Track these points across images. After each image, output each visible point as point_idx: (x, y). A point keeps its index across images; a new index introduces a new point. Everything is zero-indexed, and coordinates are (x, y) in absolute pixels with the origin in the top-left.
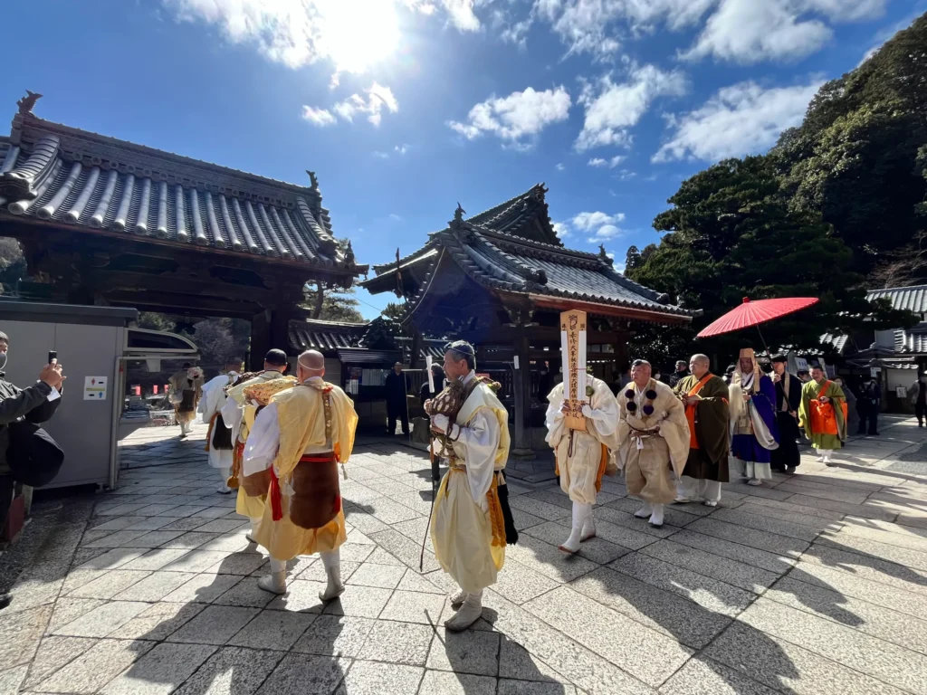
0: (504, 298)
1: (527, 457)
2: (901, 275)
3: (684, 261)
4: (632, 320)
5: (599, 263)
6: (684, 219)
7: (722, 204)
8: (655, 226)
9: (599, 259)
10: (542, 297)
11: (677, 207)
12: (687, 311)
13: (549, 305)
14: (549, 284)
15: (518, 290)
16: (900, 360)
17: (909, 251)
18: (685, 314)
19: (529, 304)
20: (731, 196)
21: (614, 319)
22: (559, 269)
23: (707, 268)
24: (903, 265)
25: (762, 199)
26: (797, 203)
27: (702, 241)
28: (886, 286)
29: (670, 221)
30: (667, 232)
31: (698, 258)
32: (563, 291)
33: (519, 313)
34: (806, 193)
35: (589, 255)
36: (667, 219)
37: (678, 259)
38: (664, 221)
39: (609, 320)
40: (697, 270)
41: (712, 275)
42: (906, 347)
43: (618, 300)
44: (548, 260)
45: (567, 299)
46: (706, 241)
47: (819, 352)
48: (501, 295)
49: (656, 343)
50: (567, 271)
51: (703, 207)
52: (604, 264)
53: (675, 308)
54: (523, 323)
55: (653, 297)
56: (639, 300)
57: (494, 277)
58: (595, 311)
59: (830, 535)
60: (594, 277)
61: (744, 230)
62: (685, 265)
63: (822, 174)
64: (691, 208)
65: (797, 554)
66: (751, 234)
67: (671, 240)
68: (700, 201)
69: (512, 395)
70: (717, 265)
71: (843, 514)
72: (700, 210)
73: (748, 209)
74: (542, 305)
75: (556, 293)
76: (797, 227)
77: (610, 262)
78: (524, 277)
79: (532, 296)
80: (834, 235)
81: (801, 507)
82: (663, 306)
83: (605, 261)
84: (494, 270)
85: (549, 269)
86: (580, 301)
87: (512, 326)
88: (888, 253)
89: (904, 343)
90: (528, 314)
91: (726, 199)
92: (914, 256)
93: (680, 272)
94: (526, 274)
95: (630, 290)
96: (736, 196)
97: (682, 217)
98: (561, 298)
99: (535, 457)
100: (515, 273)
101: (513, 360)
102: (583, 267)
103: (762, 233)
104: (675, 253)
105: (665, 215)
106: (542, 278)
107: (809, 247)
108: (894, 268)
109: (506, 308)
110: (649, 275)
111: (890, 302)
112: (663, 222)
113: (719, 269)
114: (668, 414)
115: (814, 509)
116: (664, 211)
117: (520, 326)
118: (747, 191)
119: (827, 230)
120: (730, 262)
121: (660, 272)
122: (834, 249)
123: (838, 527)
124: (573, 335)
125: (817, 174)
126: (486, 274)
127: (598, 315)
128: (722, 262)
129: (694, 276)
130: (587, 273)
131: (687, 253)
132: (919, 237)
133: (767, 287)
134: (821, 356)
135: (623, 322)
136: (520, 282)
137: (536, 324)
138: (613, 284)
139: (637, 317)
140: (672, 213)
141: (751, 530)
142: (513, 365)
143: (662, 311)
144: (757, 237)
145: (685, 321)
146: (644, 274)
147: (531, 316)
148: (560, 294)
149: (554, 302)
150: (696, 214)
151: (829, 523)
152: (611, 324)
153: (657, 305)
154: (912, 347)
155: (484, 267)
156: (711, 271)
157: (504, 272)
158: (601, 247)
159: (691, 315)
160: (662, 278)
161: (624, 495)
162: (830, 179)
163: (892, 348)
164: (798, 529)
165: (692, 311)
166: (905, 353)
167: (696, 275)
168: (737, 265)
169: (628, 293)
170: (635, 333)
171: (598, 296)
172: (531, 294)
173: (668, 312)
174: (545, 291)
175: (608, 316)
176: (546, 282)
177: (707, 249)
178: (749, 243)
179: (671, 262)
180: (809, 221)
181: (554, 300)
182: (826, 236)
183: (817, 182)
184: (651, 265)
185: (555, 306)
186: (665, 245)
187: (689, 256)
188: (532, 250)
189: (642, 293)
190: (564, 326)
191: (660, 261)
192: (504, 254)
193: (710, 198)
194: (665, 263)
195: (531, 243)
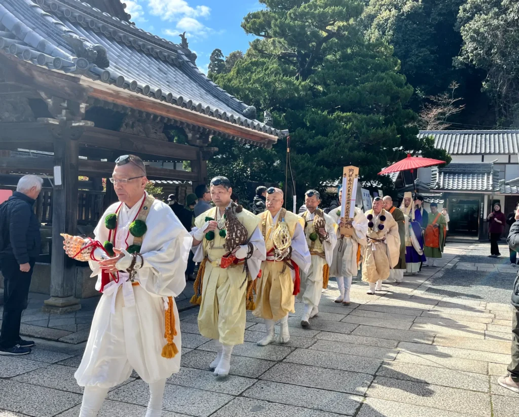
0: (40, 79)
1: (69, 309)
2: (438, 119)
3: (272, 73)
4: (215, 133)
5: (179, 56)
6: (275, 25)
7: (313, 16)
8: (244, 27)
9: (180, 51)
10: (100, 85)
11: (269, 9)
12: (273, 129)
13: (110, 99)
14: (110, 69)
15: (63, 68)
16: (433, 195)
17: (445, 99)
18: (271, 133)
19: (81, 92)
20: (322, 10)
21: (194, 129)
22: (127, 53)
23: (294, 85)
24: (441, 111)
25: (347, 20)
26: (372, 35)
27: (290, 55)
28: (429, 127)
29: (260, 23)
30: (257, 37)
31: (286, 73)
32: (131, 81)
33: (65, 105)
34: (379, 26)
35: (167, 43)
36: (258, 21)
37: (266, 70)
38: (254, 23)
39: (187, 130)
40: (284, 86)
41: (298, 93)
42: (438, 184)
43: (200, 105)
44: (112, 38)
45: (134, 94)
46: (294, 56)
47: (378, 184)
48: (35, 73)
49: (238, 165)
50: (137, 57)
51: (295, 14)
52: (186, 58)
53: (262, 125)
54: (70, 120)
55: (239, 109)
56: (223, 109)
57: (25, 44)
58: (171, 116)
59: (389, 364)
60: (173, 73)
61: (330, 50)
62: (272, 78)
63: (394, 11)
64: (283, 15)
65: (363, 390)
66: (335, 55)
67: (260, 47)
68: (292, 7)
69: (50, 222)
70: (303, 83)
71: (398, 342)
72: (291, 18)
73: (336, 28)
74: (101, 97)
75: (120, 82)
76: (373, 57)
77: (193, 57)
78: (73, 53)
79: (86, 81)
80: (400, 72)
81: (365, 338)
82: (249, 121)
83: (186, 56)
84: (26, 34)
85: (113, 51)
86: (152, 99)
87: (51, 121)
88: (432, 98)
89: (437, 181)
90: (79, 108)
91: (317, 12)
92: (448, 104)
93: (267, 85)
94: (77, 48)
95: (215, 96)
96: (326, 10)
97: (273, 22)
98: (126, 91)
99: (80, 307)
100: (60, 44)
101: (52, 174)
102: (158, 57)
103: (345, 57)
104: (264, 63)
105: (255, 16)
106: (101, 59)
107: (383, 79)
108: (435, 112)
109: (43, 95)
110: (235, 83)
111: (433, 142)
112: (255, 25)
113: (304, 87)
114: (390, 230)
115: (375, 339)
116: (255, 12)
117: (64, 124)
118: (336, 8)
119: (396, 65)
120: (315, 83)
121: (247, 81)
122: (400, 85)
123: (394, 355)
124: (350, 180)
125: (390, 11)
126: (12, 37)
127: (176, 121)
128: (308, 81)
129: (280, 92)
130: (164, 67)
131: (275, 66)
132: (453, 87)
133: (345, 114)
134: (380, 189)
135: (204, 134)
136: (67, 58)
137: (90, 124)
138: (194, 85)
139: (221, 130)
140: (264, 14)
141: (324, 370)
142: (53, 180)
143: (248, 126)
144: (339, 60)
145: (270, 141)
146: (230, 80)
147: (83, 111)
148: (127, 86)
149: (117, 95)
150: (287, 22)
151: (388, 352)
152: (190, 135)
153: (243, 118)
154: (441, 184)
155: (9, 27)
156: (297, 90)
157: (42, 38)
158: (183, 36)
159: (277, 135)
160: (248, 89)
161: (194, 346)
162: (398, 18)
163: (428, 184)
164: (363, 362)
165: (278, 131)
166: (437, 189)
167: (283, 92)
168: (320, 88)
169: (214, 100)
170: (216, 149)
171: (176, 96)
172: (83, 77)
173: (254, 128)
174: (105, 77)
175: (188, 125)
176: (108, 66)
177: (294, 64)
178: (332, 65)
179: (258, 72)
180: (382, 53)
181: (118, 93)
182: (394, 71)
183: (388, 19)
184: (238, 72)
185: (119, 102)
186: (253, 52)
187: (278, 69)
188: (89, 18)
189: (227, 102)
190: (345, 174)
191: (248, 69)
192: (43, 12)
193: (302, 7)
194: (252, 73)
195: (116, 21)
